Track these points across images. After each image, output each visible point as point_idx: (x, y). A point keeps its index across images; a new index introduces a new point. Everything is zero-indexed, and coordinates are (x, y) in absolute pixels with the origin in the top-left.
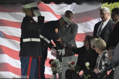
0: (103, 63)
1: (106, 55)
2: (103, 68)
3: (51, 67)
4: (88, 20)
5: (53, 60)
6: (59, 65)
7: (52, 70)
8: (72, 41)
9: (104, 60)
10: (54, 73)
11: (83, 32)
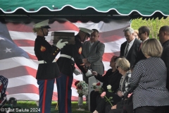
0: (126, 85)
1: (130, 76)
2: (126, 89)
3: (77, 88)
4: (117, 39)
5: (79, 82)
6: (86, 87)
7: (78, 92)
8: (98, 62)
9: (127, 81)
10: (81, 95)
11: (111, 52)
